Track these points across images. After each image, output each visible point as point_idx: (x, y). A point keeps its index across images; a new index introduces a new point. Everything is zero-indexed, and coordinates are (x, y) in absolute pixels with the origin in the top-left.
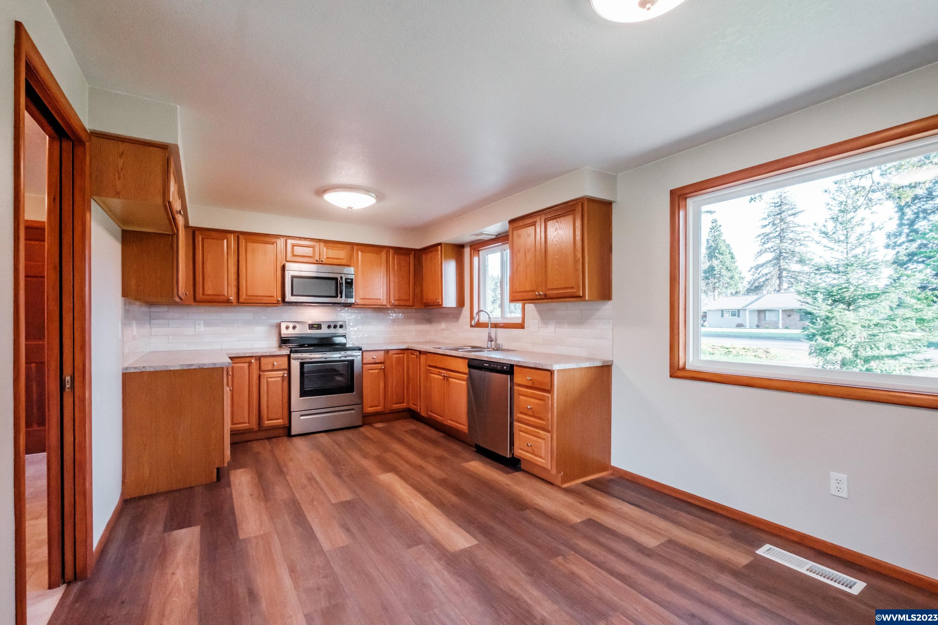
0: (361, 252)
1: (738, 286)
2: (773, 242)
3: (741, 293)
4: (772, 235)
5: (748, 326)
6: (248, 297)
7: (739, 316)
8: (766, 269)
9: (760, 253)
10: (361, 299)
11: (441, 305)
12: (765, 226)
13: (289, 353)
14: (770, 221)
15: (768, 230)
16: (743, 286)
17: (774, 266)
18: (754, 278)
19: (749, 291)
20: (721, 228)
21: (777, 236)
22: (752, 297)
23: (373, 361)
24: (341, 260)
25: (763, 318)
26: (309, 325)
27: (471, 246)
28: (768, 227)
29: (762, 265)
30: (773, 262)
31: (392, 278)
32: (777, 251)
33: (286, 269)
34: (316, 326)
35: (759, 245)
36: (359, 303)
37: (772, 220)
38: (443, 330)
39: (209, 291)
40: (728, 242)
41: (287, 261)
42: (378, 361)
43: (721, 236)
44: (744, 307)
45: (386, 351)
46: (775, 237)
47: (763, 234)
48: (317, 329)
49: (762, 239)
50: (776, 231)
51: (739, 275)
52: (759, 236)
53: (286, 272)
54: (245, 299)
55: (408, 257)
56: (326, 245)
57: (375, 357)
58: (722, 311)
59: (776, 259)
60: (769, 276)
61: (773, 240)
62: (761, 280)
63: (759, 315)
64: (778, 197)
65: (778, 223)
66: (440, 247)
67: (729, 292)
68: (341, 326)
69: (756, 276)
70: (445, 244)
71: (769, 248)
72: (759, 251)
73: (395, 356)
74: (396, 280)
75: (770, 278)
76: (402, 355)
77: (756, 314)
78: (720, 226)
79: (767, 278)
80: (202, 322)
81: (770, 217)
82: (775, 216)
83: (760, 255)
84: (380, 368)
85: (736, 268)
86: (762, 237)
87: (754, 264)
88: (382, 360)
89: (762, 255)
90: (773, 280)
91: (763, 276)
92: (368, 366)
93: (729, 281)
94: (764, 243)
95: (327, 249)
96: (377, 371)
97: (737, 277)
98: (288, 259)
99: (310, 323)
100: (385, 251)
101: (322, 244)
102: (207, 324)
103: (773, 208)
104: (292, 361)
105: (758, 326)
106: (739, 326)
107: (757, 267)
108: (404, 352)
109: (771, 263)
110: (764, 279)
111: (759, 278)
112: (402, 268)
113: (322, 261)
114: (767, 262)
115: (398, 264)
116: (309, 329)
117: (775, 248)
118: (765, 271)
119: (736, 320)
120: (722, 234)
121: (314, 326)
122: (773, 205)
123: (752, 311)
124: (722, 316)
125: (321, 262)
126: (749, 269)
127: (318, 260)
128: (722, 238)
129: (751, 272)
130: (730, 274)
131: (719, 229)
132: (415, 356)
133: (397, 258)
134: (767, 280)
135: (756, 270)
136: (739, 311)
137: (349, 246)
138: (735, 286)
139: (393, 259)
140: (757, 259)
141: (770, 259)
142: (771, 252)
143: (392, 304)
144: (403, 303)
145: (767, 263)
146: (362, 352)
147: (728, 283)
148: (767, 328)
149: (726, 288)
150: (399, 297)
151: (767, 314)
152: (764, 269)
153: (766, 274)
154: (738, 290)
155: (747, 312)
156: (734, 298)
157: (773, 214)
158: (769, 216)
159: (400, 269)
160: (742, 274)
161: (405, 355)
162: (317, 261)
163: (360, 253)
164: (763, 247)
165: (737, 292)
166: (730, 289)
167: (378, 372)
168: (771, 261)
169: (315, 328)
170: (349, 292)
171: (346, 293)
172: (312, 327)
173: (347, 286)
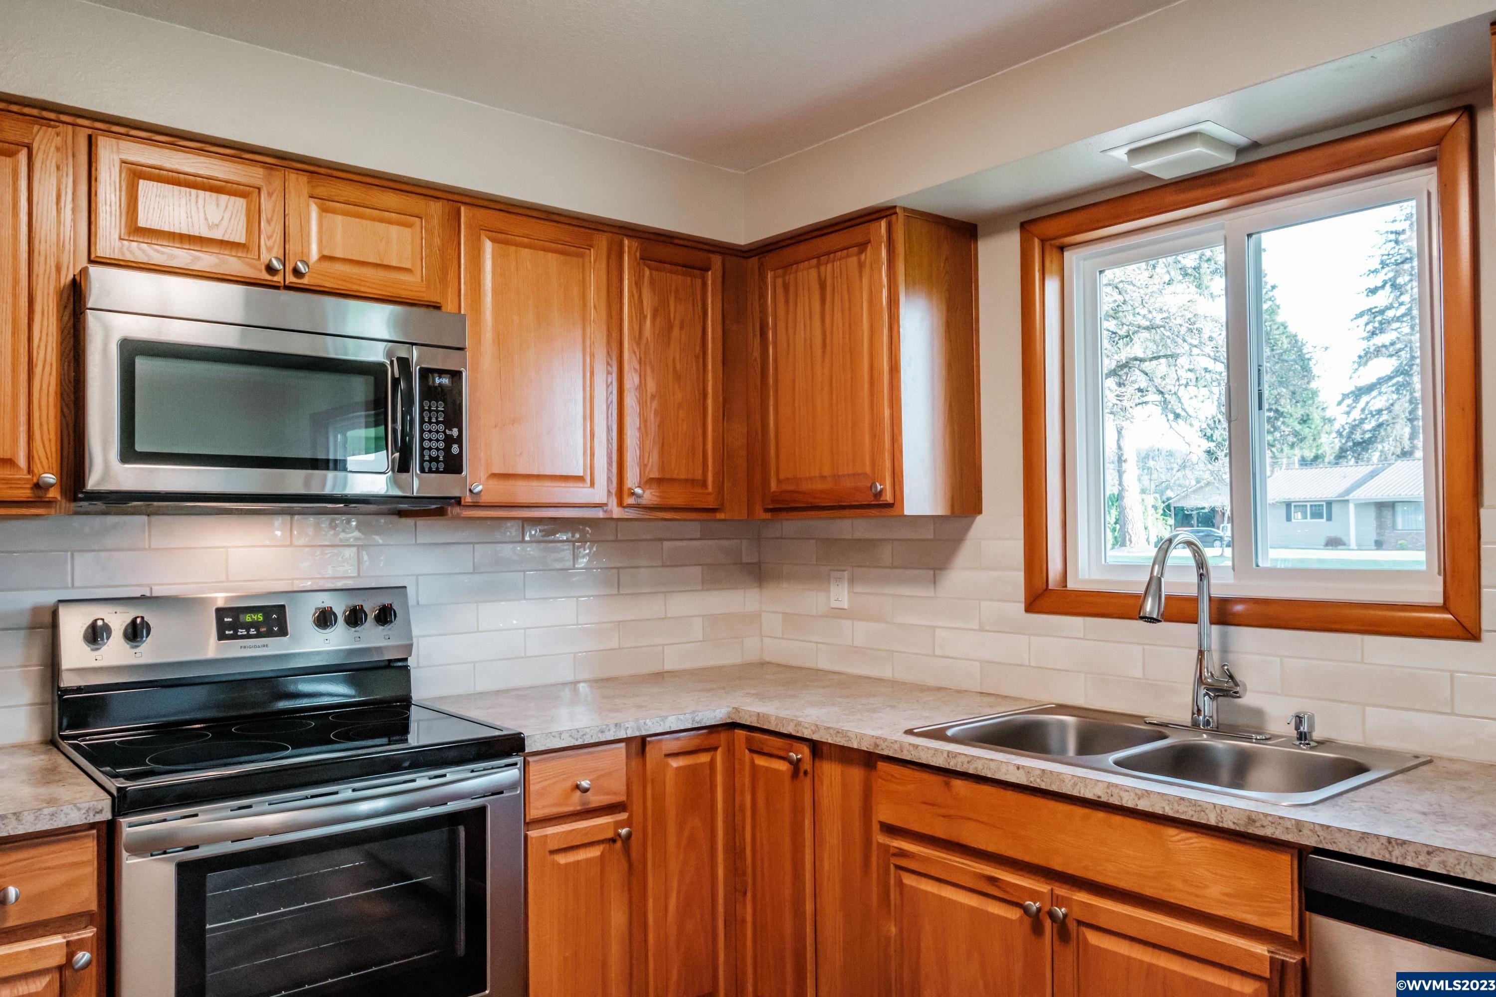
0: (493, 240)
1: (1319, 441)
2: (1396, 330)
3: (1327, 460)
4: (1390, 314)
5: (1353, 545)
7: (1329, 518)
8: (1379, 398)
9: (1365, 358)
10: (494, 476)
11: (890, 506)
12: (1373, 291)
13: (107, 815)
14: (1386, 278)
15: (1382, 299)
16: (1330, 444)
17: (1398, 390)
18: (1350, 420)
19: (1341, 455)
20: (1275, 293)
21: (1403, 316)
22: (1351, 471)
23: (575, 802)
24: (393, 275)
25: (1389, 523)
26: (220, 613)
27: (1023, 226)
28: (1380, 292)
29: (1370, 389)
30: (1394, 381)
31: (631, 380)
32: (1402, 353)
33: (91, 302)
34: (260, 617)
35: (1363, 339)
36: (485, 499)
37: (1391, 275)
38: (839, 614)
40: (1292, 329)
41: (91, 261)
42: (596, 800)
43: (1277, 314)
44: (1341, 495)
45: (634, 746)
46: (1398, 318)
47: (1370, 310)
48: (259, 635)
49: (1367, 324)
50: (1401, 304)
51: (1321, 414)
52: (1361, 315)
53: (92, 320)
55: (699, 282)
56: (321, 191)
57: (585, 784)
58: (1288, 505)
59: (1402, 373)
60: (1385, 417)
61: (1395, 325)
62: (1367, 426)
63: (1379, 517)
64: (1403, 218)
65: (1405, 284)
66: (884, 223)
67: (1297, 453)
68: (385, 616)
69: (1356, 414)
70: (905, 209)
71: (1384, 346)
72: (1362, 353)
73: (675, 763)
74: (651, 386)
75: (1391, 421)
76: (704, 758)
77: (1372, 513)
78: (1273, 287)
79: (1380, 420)
81: (1387, 269)
82: (1397, 264)
83: (1366, 363)
84: (610, 834)
85: (1315, 393)
86: (1366, 318)
87: (1349, 388)
88: (616, 790)
89: (1370, 363)
90: (1398, 426)
91: (1373, 416)
92: (550, 830)
93: (1298, 427)
94: (1373, 333)
95: (323, 210)
96: (594, 852)
97: (1316, 416)
98: (103, 249)
99: (221, 604)
100: (602, 241)
101: (298, 184)
103: (1393, 244)
104: (129, 863)
105: (1379, 545)
106: (1334, 543)
107: (1359, 393)
108: (712, 740)
109: (1390, 384)
110: (1373, 423)
111: (1362, 421)
112: (676, 331)
113: (296, 272)
114: (1381, 382)
115: (655, 313)
116: (222, 636)
117: (1398, 346)
118: (1379, 402)
119: (1323, 528)
120: (1278, 307)
121: (248, 618)
122: (1393, 237)
123: (1362, 506)
124: (1289, 518)
125: (291, 279)
126: (1340, 398)
127: (276, 264)
128: (1279, 319)
129: (1344, 407)
130: (1299, 412)
131: (1271, 294)
132: (782, 766)
133: (652, 282)
134: (1380, 425)
135: (1354, 401)
136: (1329, 504)
137: (436, 208)
138: (1314, 440)
139: (637, 284)
140: (1358, 373)
141: (1389, 373)
142: (1391, 356)
143: (631, 501)
144: (678, 497)
145: (1380, 384)
146: (526, 763)
147: (1296, 434)
148: (1402, 548)
149: (1292, 446)
150: (663, 467)
151: (1399, 509)
152: (1374, 398)
153: (1379, 412)
154: (1320, 452)
155: (1351, 506)
156: (1309, 472)
157: (1393, 260)
158: (1384, 264)
159: (665, 334)
160: (1327, 411)
161: (719, 755)
162: (270, 269)
163: (488, 246)
164: (1371, 343)
165: (1316, 458)
166: (1301, 449)
167: (603, 854)
168: (1390, 378)
169: (248, 626)
170: (442, 445)
171: (426, 444)
172: (235, 626)
173: (430, 411)
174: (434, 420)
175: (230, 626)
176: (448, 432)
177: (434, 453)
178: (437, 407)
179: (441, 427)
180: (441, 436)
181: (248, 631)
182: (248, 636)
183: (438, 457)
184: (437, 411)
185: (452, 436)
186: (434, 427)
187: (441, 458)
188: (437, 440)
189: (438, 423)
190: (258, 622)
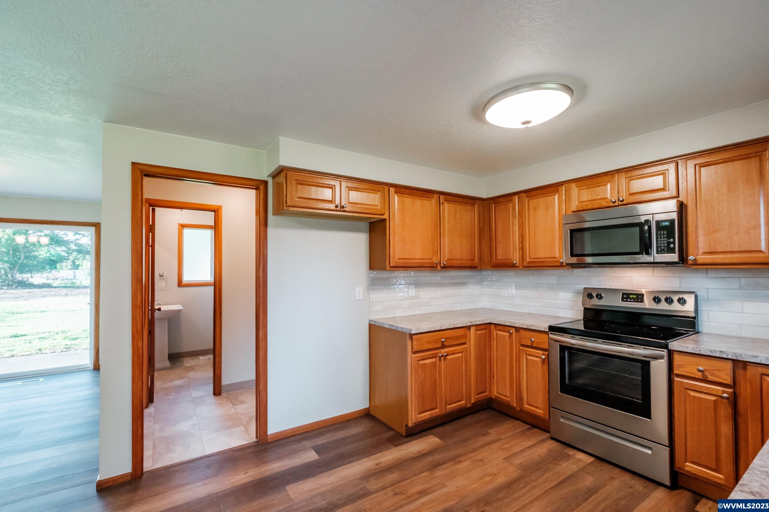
6: (531, 260)
24: (657, 193)
26: (623, 294)
34: (635, 297)
39: (500, 257)
42: (711, 378)
48: (634, 301)
54: (529, 262)
56: (629, 175)
80: (514, 284)
95: (630, 180)
98: (572, 209)
99: (624, 292)
101: (621, 176)
102: (518, 287)
113: (621, 201)
116: (622, 300)
121: (631, 296)
125: (620, 203)
127: (615, 200)
162: (613, 203)
169: (631, 299)
170: (666, 245)
171: (659, 245)
172: (627, 298)
173: (660, 234)
174: (662, 237)
175: (625, 298)
176: (668, 240)
177: (662, 248)
178: (664, 233)
179: (666, 239)
180: (666, 242)
181: (631, 300)
182: (630, 301)
183: (664, 249)
184: (664, 234)
185: (670, 242)
186: (662, 239)
187: (666, 249)
188: (664, 244)
189: (664, 238)
190: (634, 298)
